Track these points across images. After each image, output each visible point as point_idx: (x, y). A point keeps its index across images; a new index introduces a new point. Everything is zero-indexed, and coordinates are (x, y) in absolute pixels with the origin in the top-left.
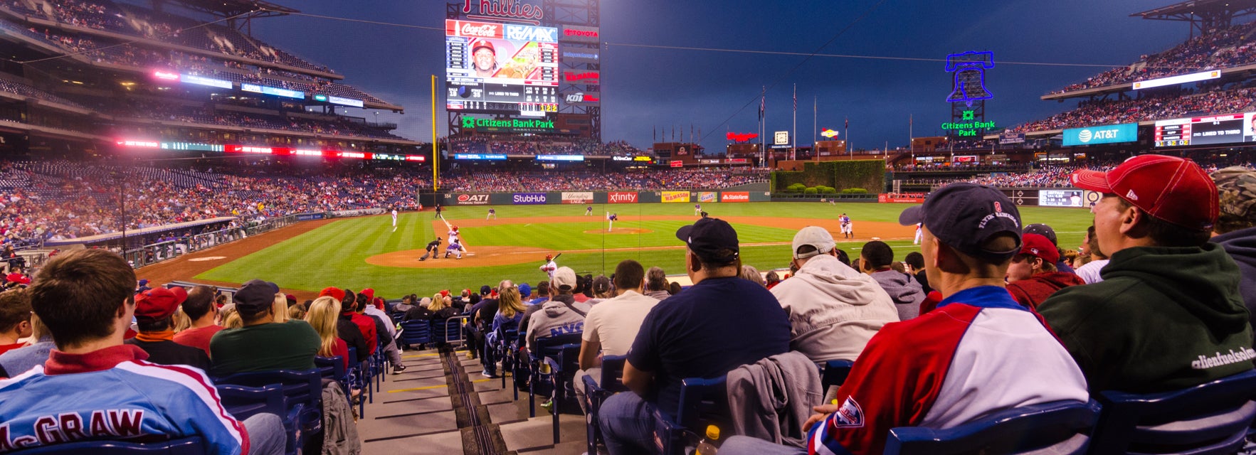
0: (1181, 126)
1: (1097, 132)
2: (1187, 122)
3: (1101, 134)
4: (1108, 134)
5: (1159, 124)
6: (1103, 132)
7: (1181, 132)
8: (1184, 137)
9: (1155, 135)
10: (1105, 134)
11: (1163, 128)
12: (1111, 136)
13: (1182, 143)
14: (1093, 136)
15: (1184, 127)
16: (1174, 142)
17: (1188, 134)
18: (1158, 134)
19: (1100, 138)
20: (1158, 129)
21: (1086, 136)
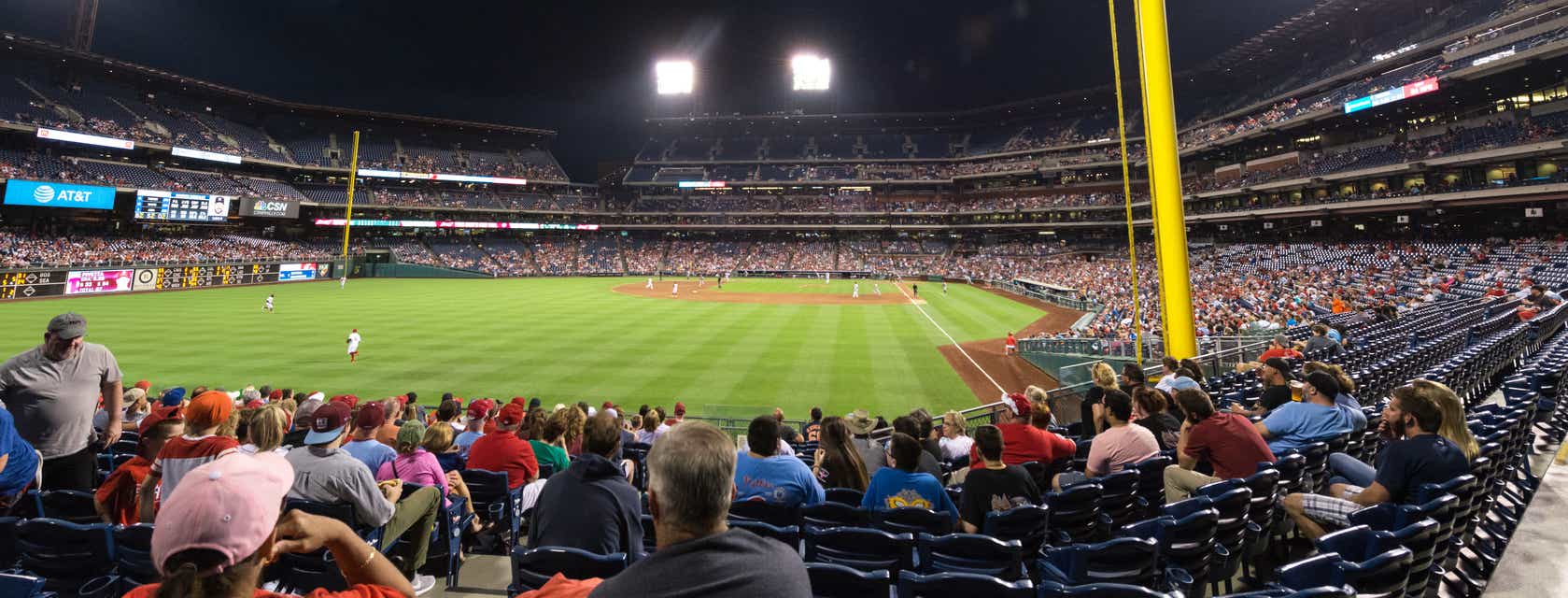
0: (161, 199)
1: (63, 192)
2: (166, 195)
3: (68, 196)
4: (77, 196)
5: (142, 193)
6: (71, 193)
7: (159, 205)
8: (163, 211)
9: (135, 204)
10: (74, 195)
11: (145, 198)
12: (81, 199)
13: (161, 216)
14: (56, 195)
15: (164, 200)
16: (153, 214)
17: (166, 208)
18: (139, 204)
19: (66, 199)
20: (140, 198)
21: (45, 194)
